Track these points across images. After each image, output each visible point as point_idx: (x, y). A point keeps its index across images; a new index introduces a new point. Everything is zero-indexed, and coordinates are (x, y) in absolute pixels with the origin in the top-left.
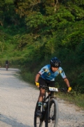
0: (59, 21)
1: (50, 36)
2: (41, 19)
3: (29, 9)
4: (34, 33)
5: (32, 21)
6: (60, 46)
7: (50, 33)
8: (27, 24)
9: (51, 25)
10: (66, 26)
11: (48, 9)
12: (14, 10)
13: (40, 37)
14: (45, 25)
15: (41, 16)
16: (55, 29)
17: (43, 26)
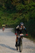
0: (30, 7)
1: (27, 14)
2: (22, 7)
3: (17, 2)
4: (19, 13)
5: (19, 8)
6: (31, 18)
7: (27, 13)
8: (17, 9)
9: (27, 9)
10: (33, 9)
11: (26, 2)
12: (11, 3)
13: (22, 15)
14: (24, 9)
15: (23, 5)
16: (29, 10)
17: (23, 10)
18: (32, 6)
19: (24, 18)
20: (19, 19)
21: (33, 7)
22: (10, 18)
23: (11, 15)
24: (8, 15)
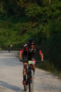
0: (53, 11)
1: (46, 24)
2: (38, 10)
3: (28, 2)
4: (32, 22)
5: (31, 12)
6: (54, 32)
7: (46, 21)
8: (27, 14)
9: (46, 14)
10: (59, 15)
11: (44, 1)
12: (16, 3)
13: (38, 25)
14: (42, 15)
15: (38, 7)
16: (50, 17)
17: (40, 16)
18: (57, 8)
19: (41, 32)
20: (31, 33)
21: (58, 11)
22: (15, 32)
23: (16, 25)
24: (10, 27)
